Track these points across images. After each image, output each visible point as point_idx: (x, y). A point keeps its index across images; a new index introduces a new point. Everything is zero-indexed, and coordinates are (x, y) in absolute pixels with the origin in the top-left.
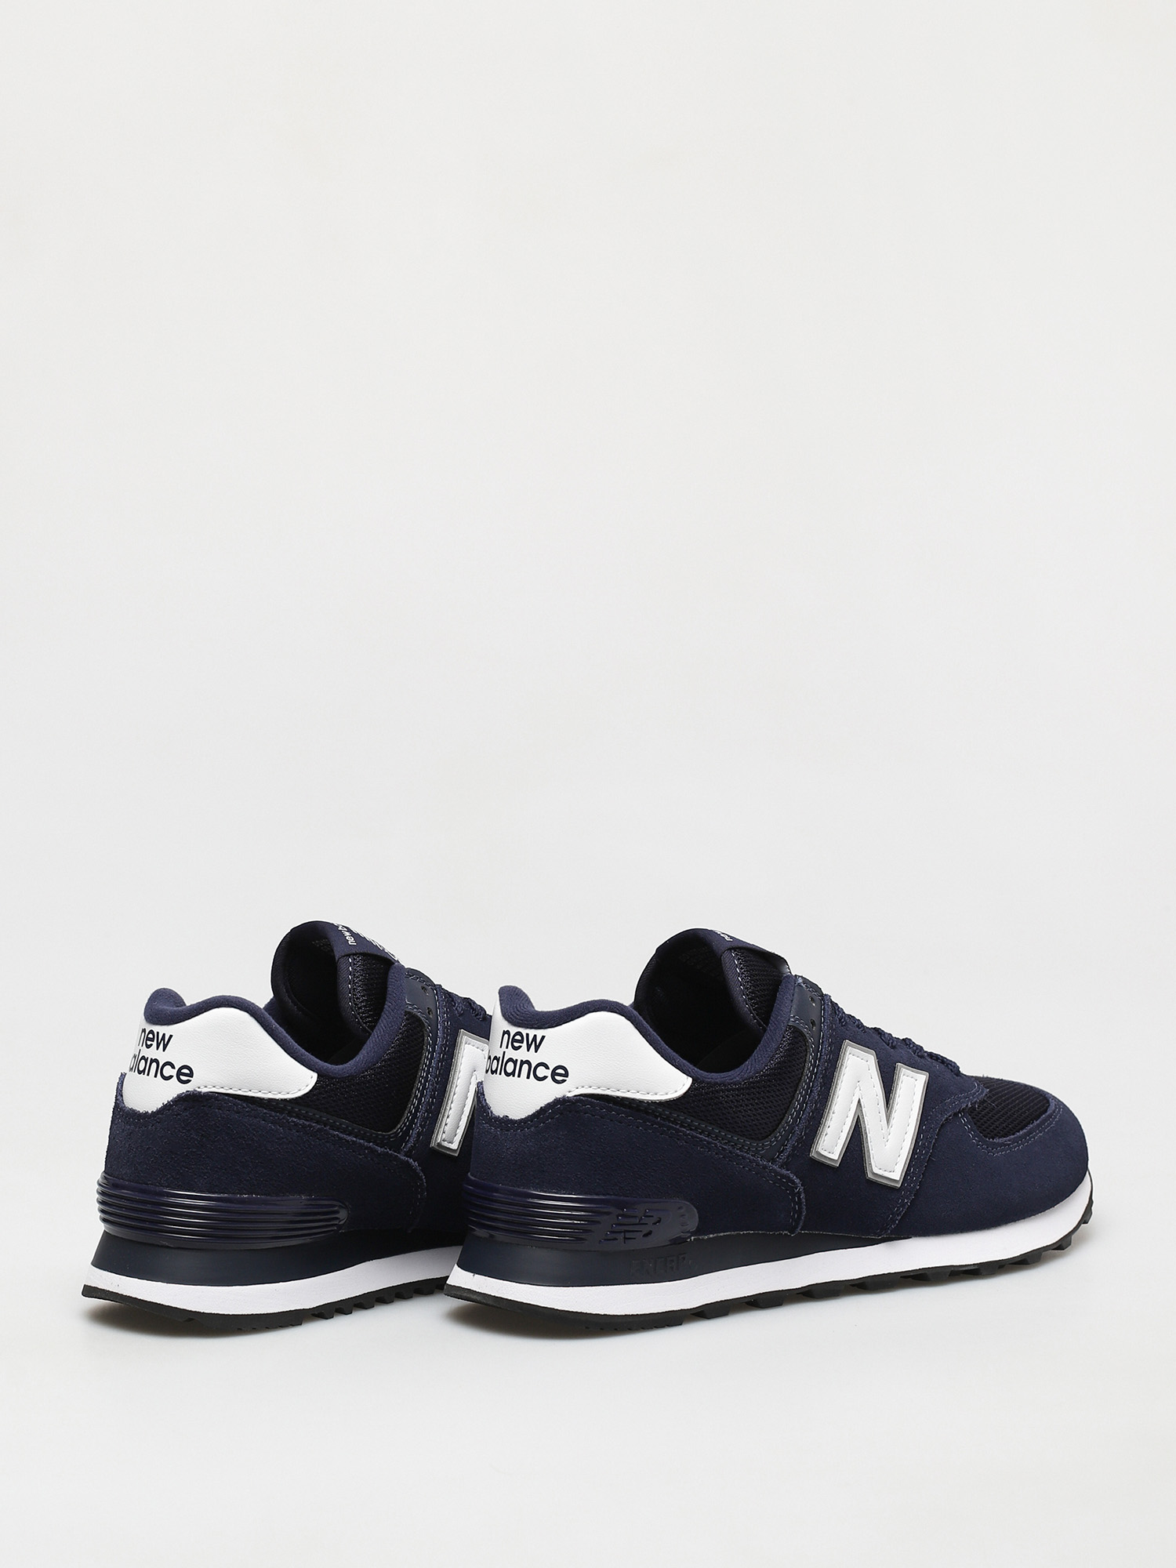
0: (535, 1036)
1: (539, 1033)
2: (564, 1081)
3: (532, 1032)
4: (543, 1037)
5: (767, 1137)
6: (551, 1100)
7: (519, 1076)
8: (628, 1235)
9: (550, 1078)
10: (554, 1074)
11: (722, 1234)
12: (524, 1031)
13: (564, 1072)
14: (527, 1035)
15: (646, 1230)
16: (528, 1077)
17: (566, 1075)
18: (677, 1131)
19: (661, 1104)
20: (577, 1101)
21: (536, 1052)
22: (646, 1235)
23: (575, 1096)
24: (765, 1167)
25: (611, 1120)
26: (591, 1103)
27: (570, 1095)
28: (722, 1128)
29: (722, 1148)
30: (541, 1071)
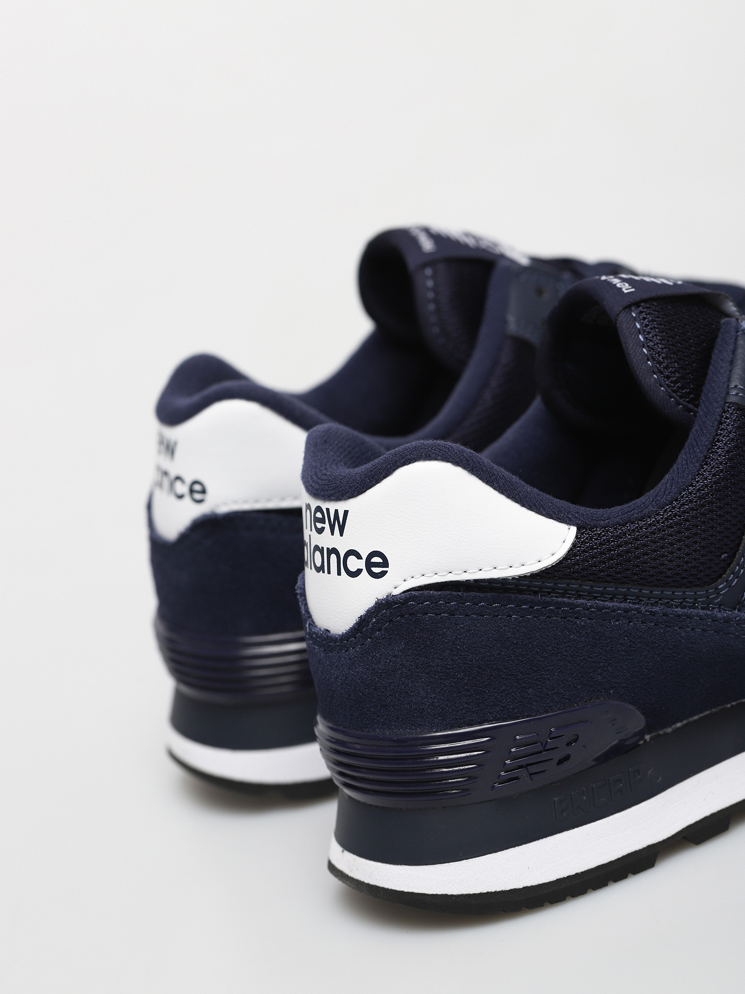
0: (336, 511)
1: (341, 506)
2: (383, 574)
3: (332, 506)
4: (346, 512)
5: (720, 576)
6: (371, 603)
7: (329, 572)
8: (533, 769)
9: (365, 572)
10: (369, 565)
11: (696, 718)
12: (324, 506)
13: (381, 561)
14: (328, 510)
15: (557, 756)
16: (339, 574)
17: (385, 563)
18: (572, 606)
19: (534, 576)
20: (407, 600)
21: (341, 535)
22: (560, 762)
23: (404, 592)
24: (727, 620)
25: (467, 615)
26: (429, 599)
27: (396, 592)
28: (643, 585)
29: (651, 612)
30: (354, 564)
